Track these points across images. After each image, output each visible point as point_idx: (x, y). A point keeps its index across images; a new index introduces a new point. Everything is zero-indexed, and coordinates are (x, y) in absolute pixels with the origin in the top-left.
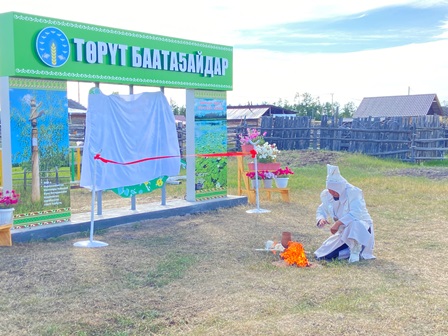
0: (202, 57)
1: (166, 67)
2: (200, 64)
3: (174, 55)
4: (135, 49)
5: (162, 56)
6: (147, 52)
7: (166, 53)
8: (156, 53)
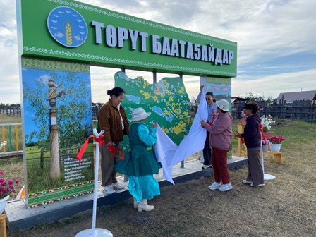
0: (213, 49)
1: (183, 55)
2: (212, 54)
3: (190, 46)
4: (155, 37)
5: (179, 45)
6: (166, 41)
7: (183, 43)
8: (175, 43)
